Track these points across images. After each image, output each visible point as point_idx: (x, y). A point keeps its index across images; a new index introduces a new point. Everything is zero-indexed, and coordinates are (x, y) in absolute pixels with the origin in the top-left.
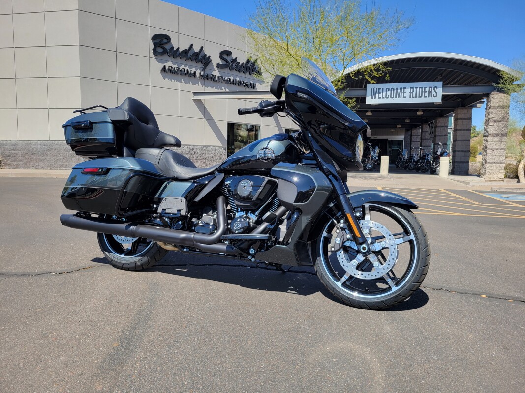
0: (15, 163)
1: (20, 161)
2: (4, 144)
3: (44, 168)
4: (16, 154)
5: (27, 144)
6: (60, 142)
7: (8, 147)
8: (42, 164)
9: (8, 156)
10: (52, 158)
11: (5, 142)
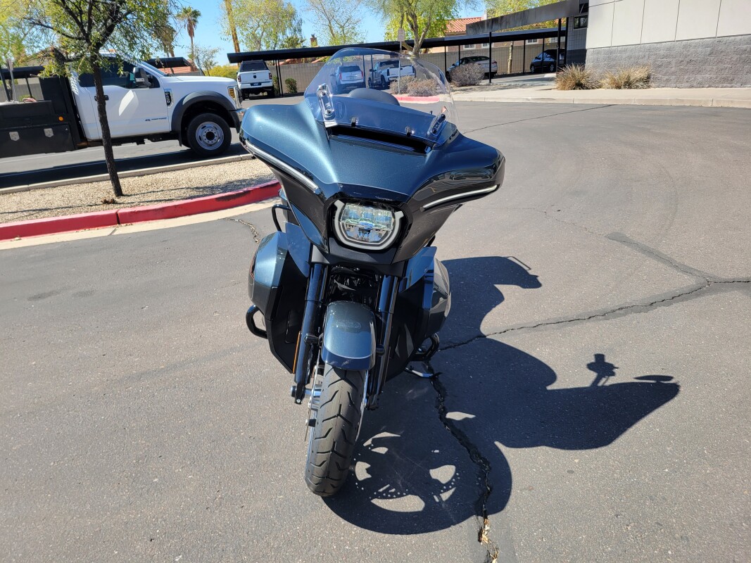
0: (666, 77)
1: (673, 73)
2: (658, 48)
3: (701, 85)
4: (670, 63)
5: (685, 47)
6: (731, 38)
7: (662, 52)
8: (699, 77)
9: (660, 66)
10: (715, 67)
11: (659, 45)
